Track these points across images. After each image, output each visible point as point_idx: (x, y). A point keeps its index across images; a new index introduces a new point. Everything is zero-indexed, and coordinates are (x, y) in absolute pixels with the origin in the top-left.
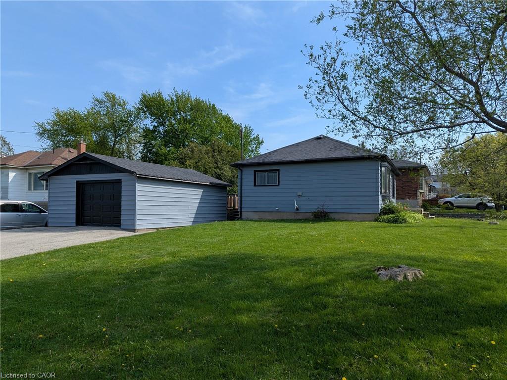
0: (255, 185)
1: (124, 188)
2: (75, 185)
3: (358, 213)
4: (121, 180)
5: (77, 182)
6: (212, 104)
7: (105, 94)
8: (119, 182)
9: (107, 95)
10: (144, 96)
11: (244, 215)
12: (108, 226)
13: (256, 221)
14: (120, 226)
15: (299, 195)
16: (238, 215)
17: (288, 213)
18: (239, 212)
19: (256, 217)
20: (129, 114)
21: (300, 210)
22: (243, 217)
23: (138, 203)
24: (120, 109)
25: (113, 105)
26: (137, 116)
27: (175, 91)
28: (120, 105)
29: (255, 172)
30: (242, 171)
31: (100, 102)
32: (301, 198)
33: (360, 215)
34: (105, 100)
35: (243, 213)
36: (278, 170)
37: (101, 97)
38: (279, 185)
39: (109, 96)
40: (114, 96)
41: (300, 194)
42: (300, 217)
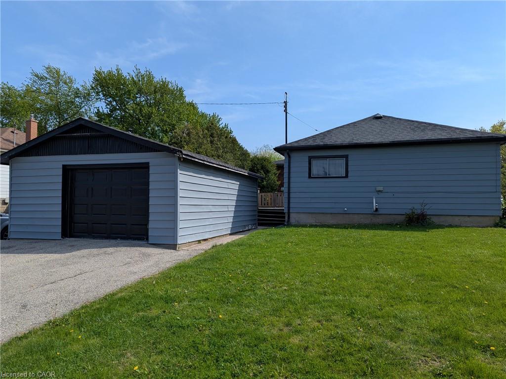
0: (310, 177)
1: (154, 177)
2: (60, 172)
3: (469, 216)
4: (148, 163)
5: (64, 167)
6: (180, 87)
7: (47, 68)
8: (145, 166)
9: (49, 69)
10: (98, 73)
11: (294, 218)
12: (122, 238)
13: (311, 226)
14: (147, 239)
15: (379, 191)
16: (284, 217)
17: (362, 216)
18: (284, 213)
19: (310, 220)
20: (77, 94)
21: (381, 212)
22: (292, 221)
23: (180, 201)
24: (65, 89)
25: (57, 83)
26: (87, 97)
27: (137, 69)
28: (65, 83)
29: (310, 158)
30: (289, 157)
31: (41, 78)
32: (381, 195)
33: (471, 217)
34: (47, 76)
35: (292, 215)
36: (346, 157)
37: (42, 72)
38: (347, 176)
39: (51, 71)
40: (58, 72)
41: (381, 189)
42: (379, 220)
